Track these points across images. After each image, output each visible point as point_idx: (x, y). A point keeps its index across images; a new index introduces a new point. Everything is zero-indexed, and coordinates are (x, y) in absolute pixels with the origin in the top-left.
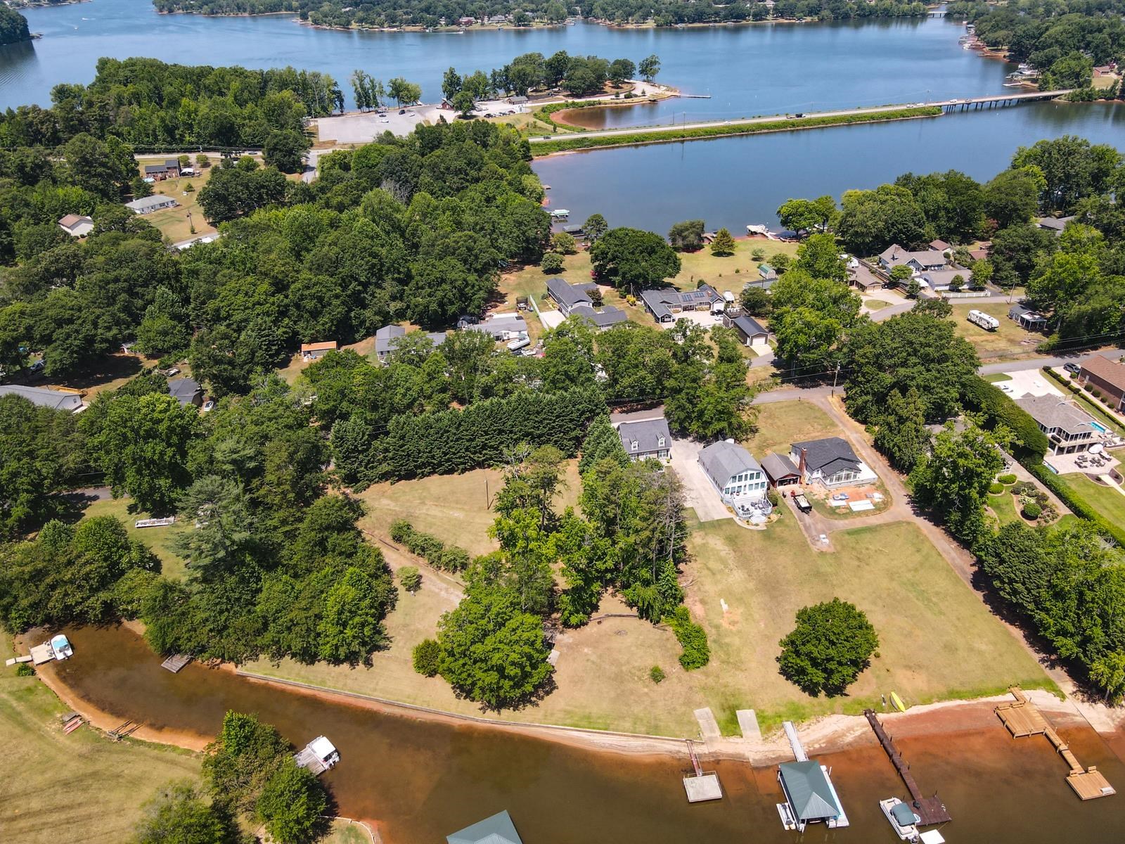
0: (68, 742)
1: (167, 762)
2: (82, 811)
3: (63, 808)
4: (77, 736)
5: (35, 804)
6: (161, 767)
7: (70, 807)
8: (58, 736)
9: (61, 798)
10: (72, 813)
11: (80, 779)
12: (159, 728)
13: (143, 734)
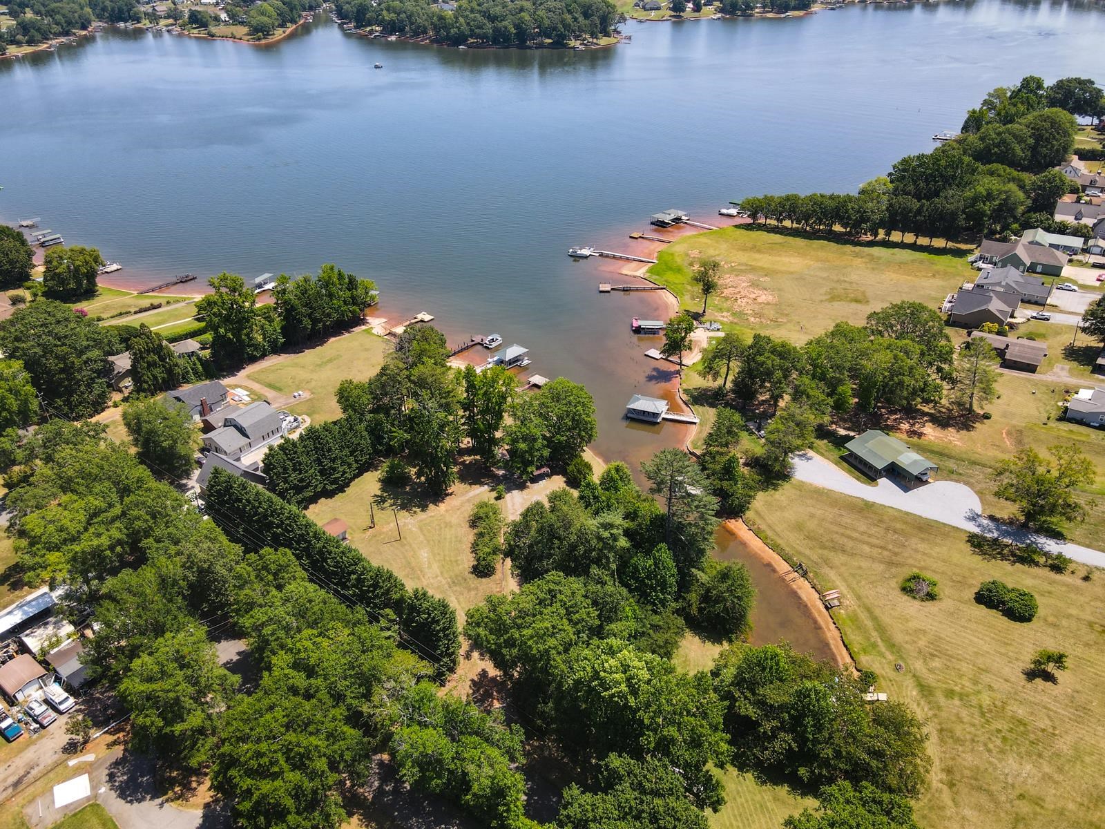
0: (838, 583)
1: (774, 530)
2: (836, 529)
3: (849, 537)
4: (829, 585)
5: (867, 549)
6: (778, 529)
7: (843, 535)
8: (845, 592)
9: (849, 544)
10: (842, 531)
11: (834, 549)
12: (769, 565)
13: (783, 567)
